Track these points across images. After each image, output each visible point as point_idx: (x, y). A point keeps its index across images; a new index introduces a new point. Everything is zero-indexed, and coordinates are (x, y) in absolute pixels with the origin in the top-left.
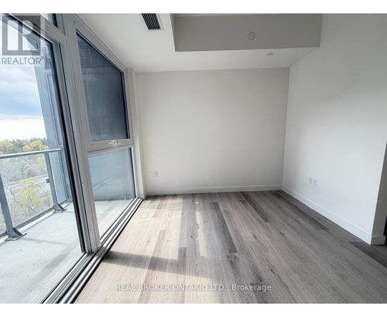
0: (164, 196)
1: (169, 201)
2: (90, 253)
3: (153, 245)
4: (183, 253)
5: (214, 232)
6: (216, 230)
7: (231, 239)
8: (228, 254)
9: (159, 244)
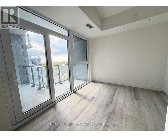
0: (98, 82)
1: (98, 84)
2: (72, 90)
3: (86, 94)
4: (93, 98)
5: (108, 96)
6: (109, 96)
7: (113, 100)
8: (108, 103)
9: (88, 94)
